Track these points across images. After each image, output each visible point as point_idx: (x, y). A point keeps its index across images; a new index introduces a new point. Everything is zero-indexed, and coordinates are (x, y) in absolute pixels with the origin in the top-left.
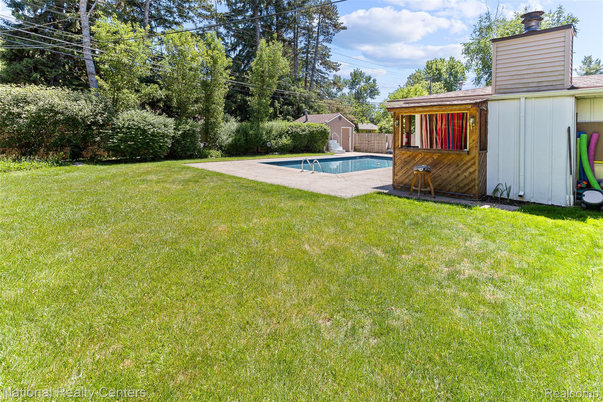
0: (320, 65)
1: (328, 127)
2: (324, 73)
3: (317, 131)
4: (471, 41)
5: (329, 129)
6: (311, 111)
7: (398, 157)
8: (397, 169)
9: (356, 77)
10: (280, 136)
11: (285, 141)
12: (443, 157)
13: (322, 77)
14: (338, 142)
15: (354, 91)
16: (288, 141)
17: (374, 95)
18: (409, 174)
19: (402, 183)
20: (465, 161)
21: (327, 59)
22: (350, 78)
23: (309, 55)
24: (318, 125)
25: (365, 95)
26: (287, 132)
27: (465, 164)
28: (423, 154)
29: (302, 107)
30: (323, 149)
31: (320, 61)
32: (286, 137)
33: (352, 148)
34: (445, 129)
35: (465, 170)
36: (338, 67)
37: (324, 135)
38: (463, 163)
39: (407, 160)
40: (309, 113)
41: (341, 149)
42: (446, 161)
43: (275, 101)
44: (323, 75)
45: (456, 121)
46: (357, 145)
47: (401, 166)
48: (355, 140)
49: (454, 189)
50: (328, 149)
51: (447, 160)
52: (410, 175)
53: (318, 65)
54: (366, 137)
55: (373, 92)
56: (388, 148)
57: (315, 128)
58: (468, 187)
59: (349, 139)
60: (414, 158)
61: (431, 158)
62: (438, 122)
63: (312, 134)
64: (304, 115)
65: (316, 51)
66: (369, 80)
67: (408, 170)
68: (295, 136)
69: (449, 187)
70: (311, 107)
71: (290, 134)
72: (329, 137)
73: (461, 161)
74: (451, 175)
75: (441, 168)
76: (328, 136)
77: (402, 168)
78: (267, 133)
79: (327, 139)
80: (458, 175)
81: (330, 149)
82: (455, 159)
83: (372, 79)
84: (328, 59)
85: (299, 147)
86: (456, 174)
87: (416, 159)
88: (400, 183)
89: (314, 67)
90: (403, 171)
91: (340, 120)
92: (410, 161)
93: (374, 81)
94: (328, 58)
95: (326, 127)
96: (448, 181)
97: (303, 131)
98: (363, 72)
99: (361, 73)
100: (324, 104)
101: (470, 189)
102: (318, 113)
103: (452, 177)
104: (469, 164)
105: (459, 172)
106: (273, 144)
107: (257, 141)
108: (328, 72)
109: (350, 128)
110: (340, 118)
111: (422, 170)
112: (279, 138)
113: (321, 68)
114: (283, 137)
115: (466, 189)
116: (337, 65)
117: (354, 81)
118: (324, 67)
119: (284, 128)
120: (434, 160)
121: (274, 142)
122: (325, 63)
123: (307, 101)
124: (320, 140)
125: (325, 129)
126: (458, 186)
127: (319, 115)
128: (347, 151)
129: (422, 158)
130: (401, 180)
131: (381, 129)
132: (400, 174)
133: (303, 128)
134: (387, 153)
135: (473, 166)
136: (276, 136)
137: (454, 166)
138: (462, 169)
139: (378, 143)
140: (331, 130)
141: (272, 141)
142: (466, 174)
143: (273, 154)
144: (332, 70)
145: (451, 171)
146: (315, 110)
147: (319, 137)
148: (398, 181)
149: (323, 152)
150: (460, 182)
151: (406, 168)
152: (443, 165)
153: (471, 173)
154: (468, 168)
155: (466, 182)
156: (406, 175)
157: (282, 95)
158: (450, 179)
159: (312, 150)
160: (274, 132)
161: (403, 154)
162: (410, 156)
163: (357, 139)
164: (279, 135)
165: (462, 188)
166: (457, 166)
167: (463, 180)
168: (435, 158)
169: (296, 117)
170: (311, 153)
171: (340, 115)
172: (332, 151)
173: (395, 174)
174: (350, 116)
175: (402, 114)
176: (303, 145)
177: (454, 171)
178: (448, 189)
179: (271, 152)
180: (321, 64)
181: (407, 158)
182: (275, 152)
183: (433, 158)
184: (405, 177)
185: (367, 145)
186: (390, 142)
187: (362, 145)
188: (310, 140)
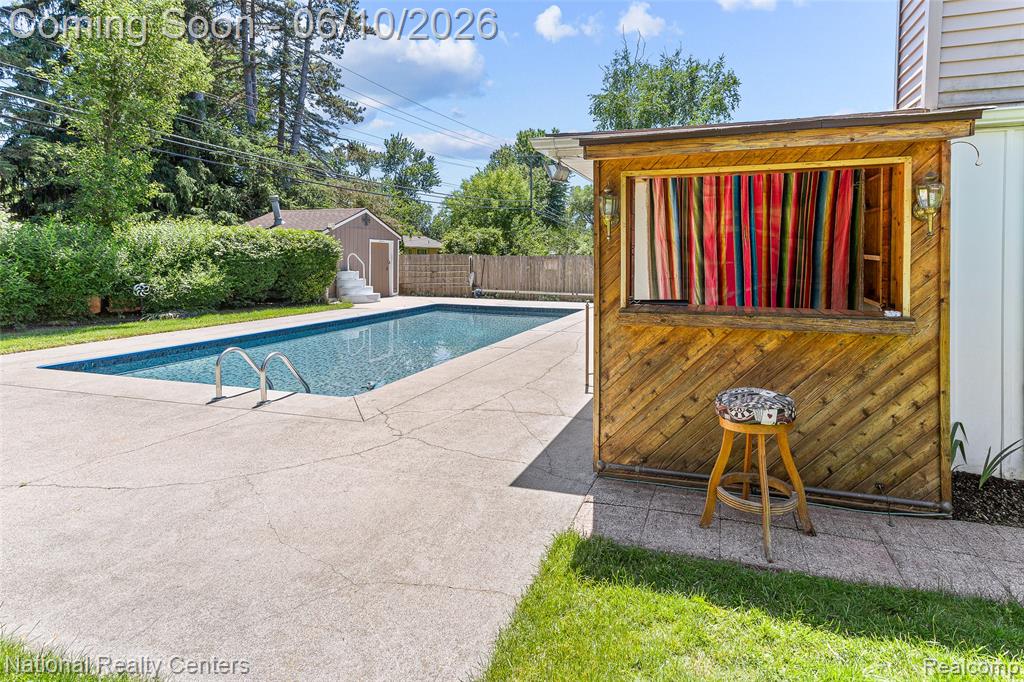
0: (316, 106)
1: (336, 239)
2: (328, 123)
3: (304, 249)
4: (603, 93)
5: (337, 246)
6: (292, 202)
7: (617, 346)
8: (612, 392)
9: (397, 149)
10: (186, 264)
11: (201, 277)
12: (802, 343)
13: (322, 131)
14: (361, 277)
15: (392, 176)
16: (212, 276)
17: (430, 185)
18: (661, 413)
19: (633, 449)
20: (891, 359)
21: (332, 91)
22: (385, 150)
23: (288, 78)
24: (307, 234)
25: (414, 184)
26: (210, 253)
27: (896, 369)
28: (717, 332)
29: (264, 190)
30: (322, 294)
31: (317, 96)
32: (205, 267)
33: (395, 288)
34: (730, 235)
35: (895, 396)
36: (359, 115)
37: (323, 260)
38: (884, 366)
39: (651, 356)
40: (283, 206)
41: (369, 291)
42: (815, 360)
43: (178, 172)
44: (325, 127)
45: (765, 211)
46: (407, 280)
47: (628, 380)
48: (402, 270)
49: (850, 473)
50: (335, 294)
51: (817, 353)
52: (666, 417)
53: (312, 105)
54: (428, 262)
55: (429, 180)
56: (474, 286)
57: (299, 241)
58: (907, 463)
59: (387, 269)
60: (682, 349)
61: (752, 347)
62: (707, 213)
63: (289, 258)
64: (271, 210)
65: (305, 68)
66: (421, 157)
67: (658, 397)
68: (237, 264)
69: (830, 461)
70: (291, 194)
71: (221, 257)
72: (338, 265)
73: (876, 357)
74: (839, 414)
75: (793, 387)
76: (336, 262)
77: (631, 390)
78: (134, 256)
79: (333, 269)
80: (866, 414)
81: (341, 292)
82: (851, 351)
83: (427, 155)
84: (334, 93)
85: (251, 293)
86: (854, 413)
87: (691, 352)
88: (624, 452)
89: (299, 105)
90: (638, 401)
91: (366, 224)
92: (666, 362)
93: (431, 160)
94: (335, 89)
95: (329, 239)
96: (823, 437)
97: (263, 248)
98: (409, 140)
99: (405, 143)
100: (326, 189)
101: (914, 469)
102: (312, 207)
103: (840, 423)
104: (910, 370)
105: (868, 402)
106: (158, 287)
107: (92, 282)
108: (336, 123)
109: (391, 243)
110: (366, 219)
111: (774, 419)
112: (179, 269)
113: (320, 111)
114: (196, 265)
115: (899, 469)
116: (358, 108)
117: (392, 157)
118: (326, 111)
119: (201, 240)
120: (766, 355)
121: (163, 281)
122: (326, 102)
123: (282, 178)
124: (314, 272)
125: (326, 245)
126: (868, 458)
127: (313, 211)
128: (386, 295)
129: (715, 348)
130: (628, 438)
131: (449, 247)
132: (625, 414)
133: (262, 241)
134: (472, 296)
135: (924, 379)
136: (172, 266)
137: (846, 381)
138: (880, 391)
139: (454, 275)
140: (345, 247)
141: (154, 280)
142: (901, 409)
143: (157, 318)
144: (345, 119)
145: (836, 399)
146: (304, 202)
147: (312, 264)
148: (616, 442)
149: (323, 302)
150: (871, 443)
151: (649, 389)
152: (800, 376)
153: (917, 407)
154: (907, 387)
155: (899, 439)
156: (652, 419)
157: (207, 156)
158: (830, 430)
159: (290, 298)
160: (161, 253)
161: (635, 333)
162: (663, 343)
163: (407, 268)
164: (182, 261)
165: (883, 466)
166: (860, 377)
167: (884, 434)
168: (770, 346)
169: (246, 215)
170: (286, 306)
171: (367, 211)
172: (346, 298)
173: (604, 414)
174: (389, 219)
175: (629, 173)
176: (262, 285)
177: (849, 402)
178: (823, 472)
179: (152, 311)
180: (318, 103)
181: (651, 350)
182: (166, 310)
183: (760, 348)
184: (644, 426)
185: (429, 279)
186: (479, 271)
187: (418, 279)
188: (283, 272)
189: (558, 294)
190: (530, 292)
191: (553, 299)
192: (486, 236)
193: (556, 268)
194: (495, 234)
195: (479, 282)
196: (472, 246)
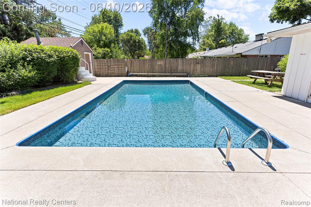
3: (68, 56)
10: (13, 65)
11: (25, 72)
16: (30, 72)
26: (24, 59)
33: (93, 74)
46: (97, 70)
48: (94, 66)
50: (77, 78)
54: (105, 62)
56: (128, 72)
59: (90, 65)
63: (62, 61)
68: (40, 65)
71: (30, 61)
72: (80, 64)
79: (78, 66)
91: (82, 45)
109: (90, 54)
110: (82, 42)
114: (19, 66)
119: (16, 52)
134: (127, 76)
139: (118, 68)
163: (96, 65)
171: (81, 39)
172: (83, 79)
185: (107, 70)
186: (130, 66)
187: (102, 70)
188: (60, 68)
189: (163, 74)
190: (151, 74)
191: (162, 76)
192: (105, 52)
193: (162, 64)
194: (108, 51)
195: (129, 70)
196: (100, 56)
